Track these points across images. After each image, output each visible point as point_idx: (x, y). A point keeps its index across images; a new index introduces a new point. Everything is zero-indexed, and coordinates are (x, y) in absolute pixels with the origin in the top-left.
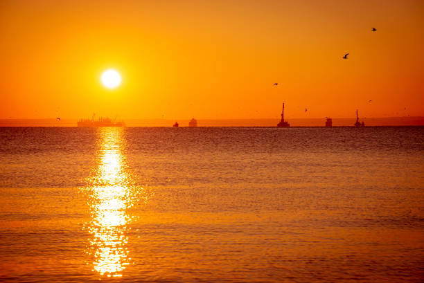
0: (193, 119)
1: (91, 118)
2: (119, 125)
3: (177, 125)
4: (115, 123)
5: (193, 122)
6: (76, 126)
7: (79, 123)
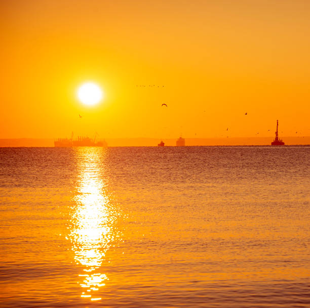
0: (181, 138)
1: (69, 137)
2: (99, 144)
3: (162, 144)
4: (96, 143)
5: (181, 141)
6: (53, 146)
7: (56, 143)
